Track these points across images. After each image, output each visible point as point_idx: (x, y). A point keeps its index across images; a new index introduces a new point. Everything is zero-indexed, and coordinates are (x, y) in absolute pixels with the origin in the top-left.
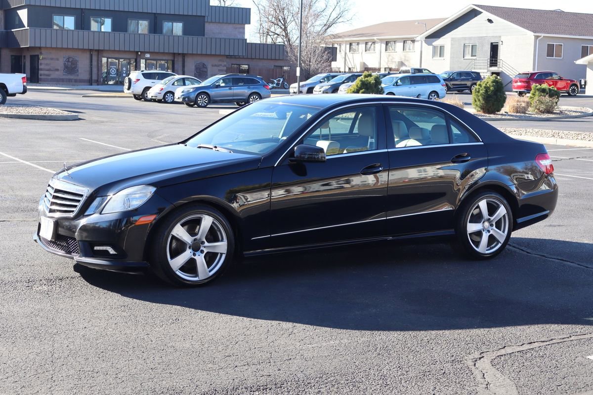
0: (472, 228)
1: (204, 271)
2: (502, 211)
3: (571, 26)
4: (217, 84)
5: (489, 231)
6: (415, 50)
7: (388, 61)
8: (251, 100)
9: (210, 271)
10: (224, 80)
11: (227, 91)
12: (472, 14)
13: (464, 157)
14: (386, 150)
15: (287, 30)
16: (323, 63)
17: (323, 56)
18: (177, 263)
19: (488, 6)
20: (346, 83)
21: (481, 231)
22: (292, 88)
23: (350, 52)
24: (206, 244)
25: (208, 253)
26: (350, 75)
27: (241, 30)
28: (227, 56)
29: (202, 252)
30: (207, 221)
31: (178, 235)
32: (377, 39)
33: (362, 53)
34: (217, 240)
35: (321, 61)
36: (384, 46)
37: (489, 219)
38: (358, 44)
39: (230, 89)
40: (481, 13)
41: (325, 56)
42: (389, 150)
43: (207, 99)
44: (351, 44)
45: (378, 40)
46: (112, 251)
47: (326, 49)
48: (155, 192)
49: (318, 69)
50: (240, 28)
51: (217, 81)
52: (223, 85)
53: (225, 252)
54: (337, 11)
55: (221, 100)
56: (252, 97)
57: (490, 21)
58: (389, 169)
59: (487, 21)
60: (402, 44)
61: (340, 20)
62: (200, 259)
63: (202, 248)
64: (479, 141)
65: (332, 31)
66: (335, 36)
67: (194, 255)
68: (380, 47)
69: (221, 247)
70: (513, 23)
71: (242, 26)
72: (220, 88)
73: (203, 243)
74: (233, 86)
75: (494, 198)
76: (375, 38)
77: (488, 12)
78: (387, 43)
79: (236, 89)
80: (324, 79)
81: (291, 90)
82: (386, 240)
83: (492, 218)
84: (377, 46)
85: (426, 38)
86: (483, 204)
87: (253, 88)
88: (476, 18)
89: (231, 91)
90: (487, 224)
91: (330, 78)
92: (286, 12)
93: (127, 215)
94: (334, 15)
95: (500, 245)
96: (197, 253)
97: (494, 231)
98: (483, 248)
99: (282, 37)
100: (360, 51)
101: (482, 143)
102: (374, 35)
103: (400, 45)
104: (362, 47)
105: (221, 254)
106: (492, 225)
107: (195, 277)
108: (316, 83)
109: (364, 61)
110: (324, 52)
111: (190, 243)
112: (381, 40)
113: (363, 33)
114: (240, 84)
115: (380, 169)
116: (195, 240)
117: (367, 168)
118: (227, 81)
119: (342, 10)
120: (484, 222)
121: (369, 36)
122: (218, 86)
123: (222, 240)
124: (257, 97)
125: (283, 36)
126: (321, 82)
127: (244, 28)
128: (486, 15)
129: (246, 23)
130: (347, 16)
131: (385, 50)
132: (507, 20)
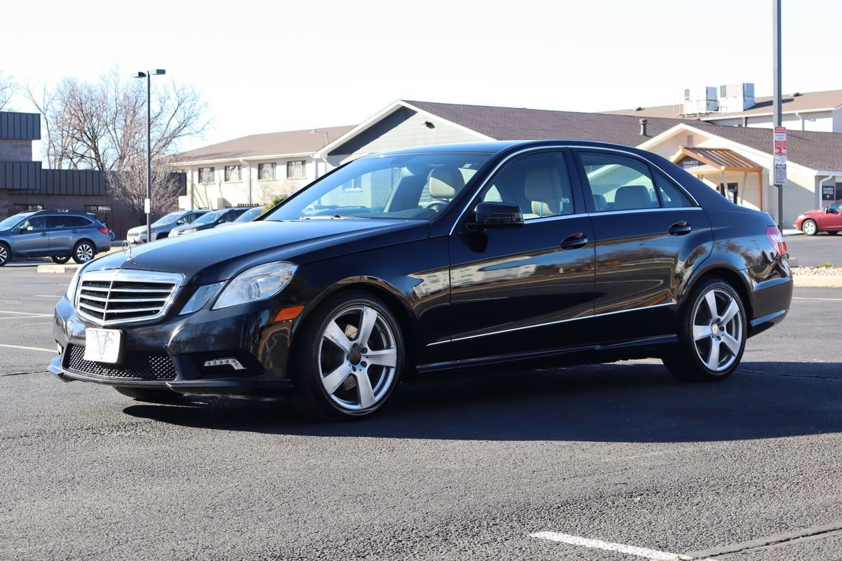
0: (699, 332)
1: (368, 395)
2: (734, 308)
3: (551, 130)
4: (21, 227)
5: (719, 338)
6: (307, 177)
7: (264, 195)
8: (78, 251)
9: (376, 394)
10: (32, 221)
11: (38, 238)
12: (400, 115)
13: (683, 226)
14: (586, 215)
15: (97, 149)
16: (169, 197)
17: (167, 187)
18: (332, 381)
19: (424, 102)
20: (221, 223)
21: (710, 337)
22: (130, 235)
23: (199, 182)
24: (370, 352)
25: (372, 366)
26: (227, 210)
27: (26, 149)
28: (9, 190)
29: (364, 364)
30: (370, 317)
31: (333, 337)
32: (244, 160)
33: (220, 185)
34: (380, 347)
35: (165, 194)
36: (255, 171)
37: (719, 320)
38: (212, 169)
39: (44, 235)
40: (414, 113)
41: (170, 186)
42: (591, 215)
43: (5, 252)
44: (200, 171)
45: (244, 163)
46: (238, 366)
47: (173, 175)
48: (297, 272)
49: (161, 208)
50: (24, 146)
51: (22, 223)
52: (30, 228)
53: (394, 365)
54: (180, 116)
55: (29, 253)
56: (80, 247)
57: (429, 125)
58: (595, 242)
59: (425, 126)
60: (285, 167)
61: (183, 132)
62: (362, 376)
63: (363, 359)
64: (694, 205)
65: (172, 149)
66: (176, 158)
67: (355, 370)
68: (249, 173)
69: (389, 356)
70: (466, 126)
71: (26, 143)
72: (25, 233)
73: (365, 350)
74: (49, 230)
75: (725, 288)
76: (241, 159)
77: (426, 110)
78: (260, 167)
79: (53, 235)
80: (182, 219)
81: (130, 239)
82: (593, 350)
83: (722, 318)
84: (245, 171)
85: (330, 154)
86: (710, 297)
87: (82, 233)
88: (407, 120)
89: (45, 239)
90: (715, 327)
91: (192, 218)
92: (95, 120)
93: (256, 308)
94: (174, 124)
95: (733, 359)
96: (358, 367)
97: (726, 338)
98: (713, 363)
99: (89, 159)
100: (217, 180)
101: (700, 209)
102: (238, 154)
103: (281, 170)
104: (219, 174)
105: (388, 368)
106: (722, 329)
107: (356, 404)
108: (170, 227)
109: (224, 197)
110: (168, 181)
111: (348, 350)
112: (251, 163)
113: (219, 152)
114: (58, 227)
115: (586, 241)
116: (355, 345)
117: (567, 240)
118: (38, 222)
119: (187, 115)
120: (712, 324)
121: (230, 156)
122: (24, 231)
123: (389, 347)
124: (88, 247)
125: (91, 158)
126: (178, 224)
127: (30, 147)
128: (422, 115)
129: (34, 138)
130: (197, 124)
131: (257, 178)
132: (457, 123)
